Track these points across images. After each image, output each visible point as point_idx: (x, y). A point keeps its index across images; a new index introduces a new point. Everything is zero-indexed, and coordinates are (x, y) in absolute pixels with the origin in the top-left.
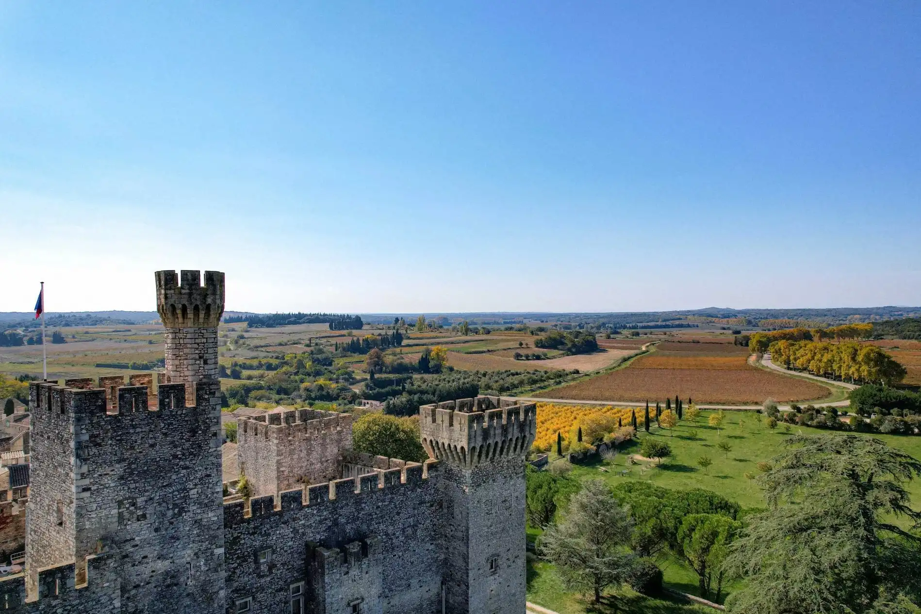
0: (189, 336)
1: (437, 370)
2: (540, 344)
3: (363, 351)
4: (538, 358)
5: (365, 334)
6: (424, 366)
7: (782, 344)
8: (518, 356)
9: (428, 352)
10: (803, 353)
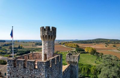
0: (52, 43)
1: (21, 48)
2: (35, 44)
3: (7, 46)
4: (36, 46)
5: (6, 43)
6: (19, 48)
7: (66, 44)
8: (33, 46)
9: (19, 46)
10: (69, 45)
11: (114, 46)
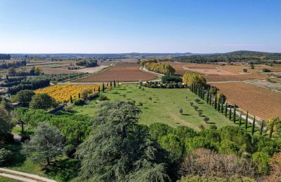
1: (38, 74)
2: (78, 64)
4: (76, 69)
6: (32, 73)
7: (148, 64)
8: (69, 69)
9: (34, 68)
11: (267, 71)
